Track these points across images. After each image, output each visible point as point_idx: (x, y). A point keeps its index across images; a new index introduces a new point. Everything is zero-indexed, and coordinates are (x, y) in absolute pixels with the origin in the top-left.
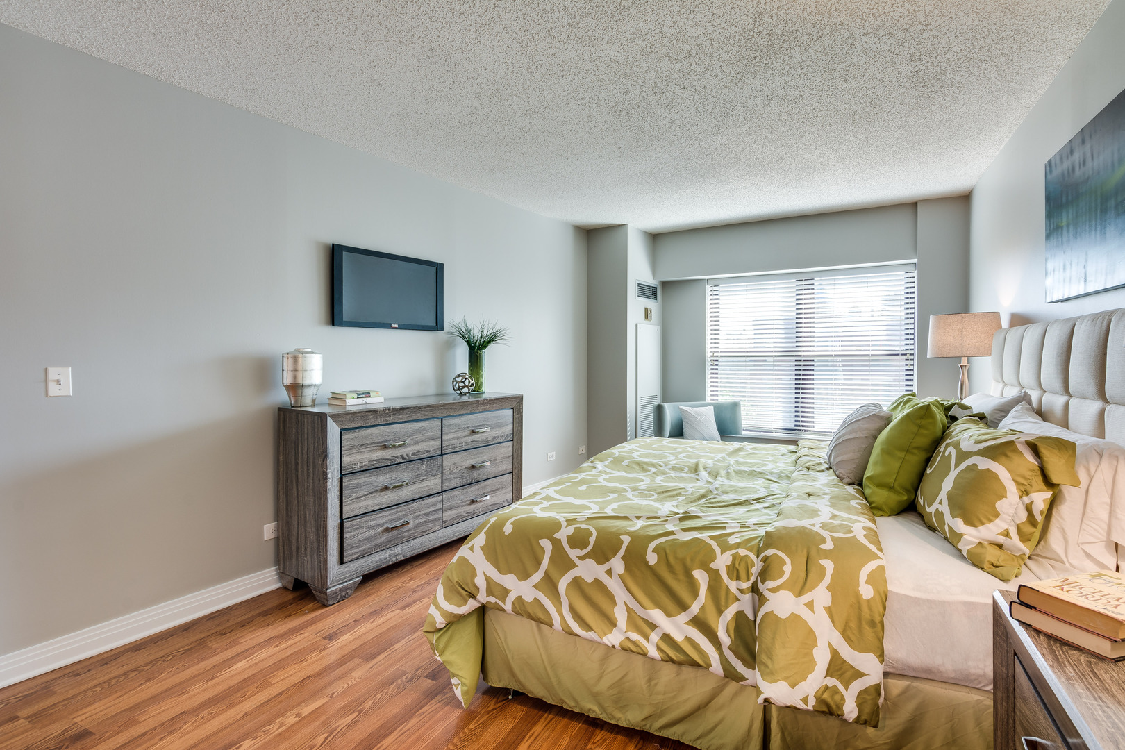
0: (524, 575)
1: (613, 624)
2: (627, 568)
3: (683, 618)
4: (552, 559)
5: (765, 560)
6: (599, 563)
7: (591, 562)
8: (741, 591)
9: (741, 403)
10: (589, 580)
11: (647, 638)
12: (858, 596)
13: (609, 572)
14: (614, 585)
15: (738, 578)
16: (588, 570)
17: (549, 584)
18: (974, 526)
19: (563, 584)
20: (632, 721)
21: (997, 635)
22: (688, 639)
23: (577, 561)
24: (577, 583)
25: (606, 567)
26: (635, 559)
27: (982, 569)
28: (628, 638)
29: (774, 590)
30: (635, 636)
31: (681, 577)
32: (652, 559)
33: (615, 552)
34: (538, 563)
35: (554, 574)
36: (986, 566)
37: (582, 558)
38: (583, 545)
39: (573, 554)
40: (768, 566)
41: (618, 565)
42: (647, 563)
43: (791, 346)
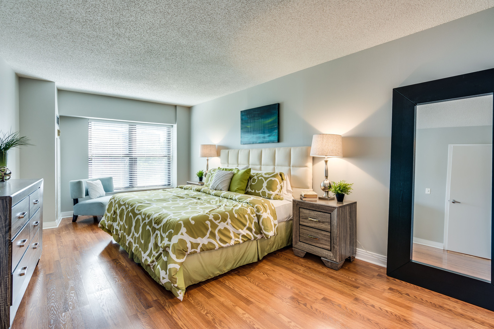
0: (204, 235)
1: (231, 238)
2: (231, 221)
3: (245, 229)
4: (211, 227)
5: (256, 207)
6: (224, 222)
7: (222, 223)
8: (254, 217)
9: (113, 178)
10: (222, 228)
11: (239, 238)
12: (272, 209)
13: (227, 224)
14: (229, 227)
15: (253, 214)
16: (222, 226)
17: (213, 235)
18: (274, 192)
19: (216, 232)
20: (229, 269)
21: (294, 207)
22: (247, 234)
23: (218, 224)
24: (220, 231)
25: (226, 223)
26: (232, 218)
27: (277, 199)
28: (235, 241)
29: (262, 213)
30: (237, 239)
31: (243, 218)
32: (236, 216)
33: (227, 217)
34: (207, 229)
35: (213, 231)
36: (278, 199)
37: (219, 223)
38: (219, 218)
39: (216, 222)
40: (258, 208)
41: (229, 221)
42: (235, 218)
43: (127, 152)
